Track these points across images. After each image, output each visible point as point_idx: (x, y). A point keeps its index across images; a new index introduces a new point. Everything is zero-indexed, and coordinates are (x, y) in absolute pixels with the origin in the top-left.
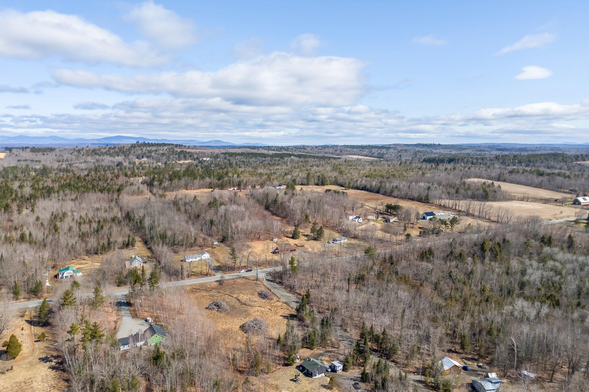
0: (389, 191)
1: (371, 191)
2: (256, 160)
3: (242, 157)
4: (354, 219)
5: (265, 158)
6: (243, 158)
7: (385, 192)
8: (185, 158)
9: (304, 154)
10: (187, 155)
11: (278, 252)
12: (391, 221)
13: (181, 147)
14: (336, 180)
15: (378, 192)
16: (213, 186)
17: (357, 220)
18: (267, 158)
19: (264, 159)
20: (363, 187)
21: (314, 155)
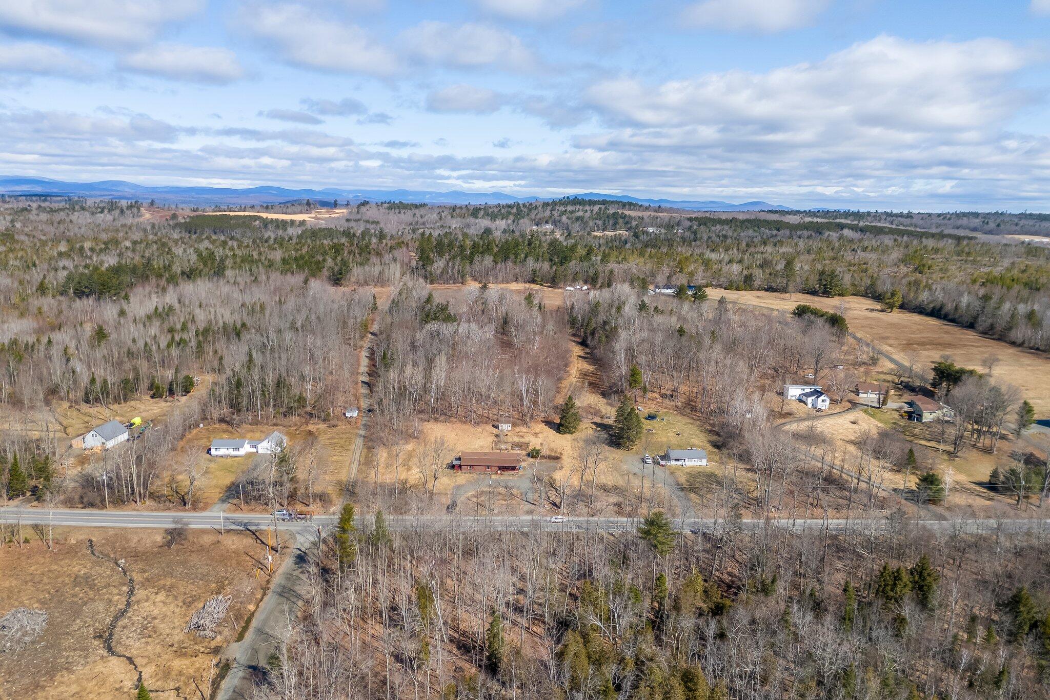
0: (1001, 324)
1: (953, 321)
2: (756, 234)
3: (726, 227)
4: (804, 398)
5: (778, 230)
6: (727, 230)
7: (992, 327)
8: (615, 227)
9: (901, 227)
10: (621, 220)
11: (460, 466)
12: (928, 417)
13: (632, 207)
14: (873, 284)
15: (971, 326)
16: (539, 279)
17: (810, 400)
18: (782, 231)
19: (775, 232)
20: (934, 308)
21: (927, 230)
